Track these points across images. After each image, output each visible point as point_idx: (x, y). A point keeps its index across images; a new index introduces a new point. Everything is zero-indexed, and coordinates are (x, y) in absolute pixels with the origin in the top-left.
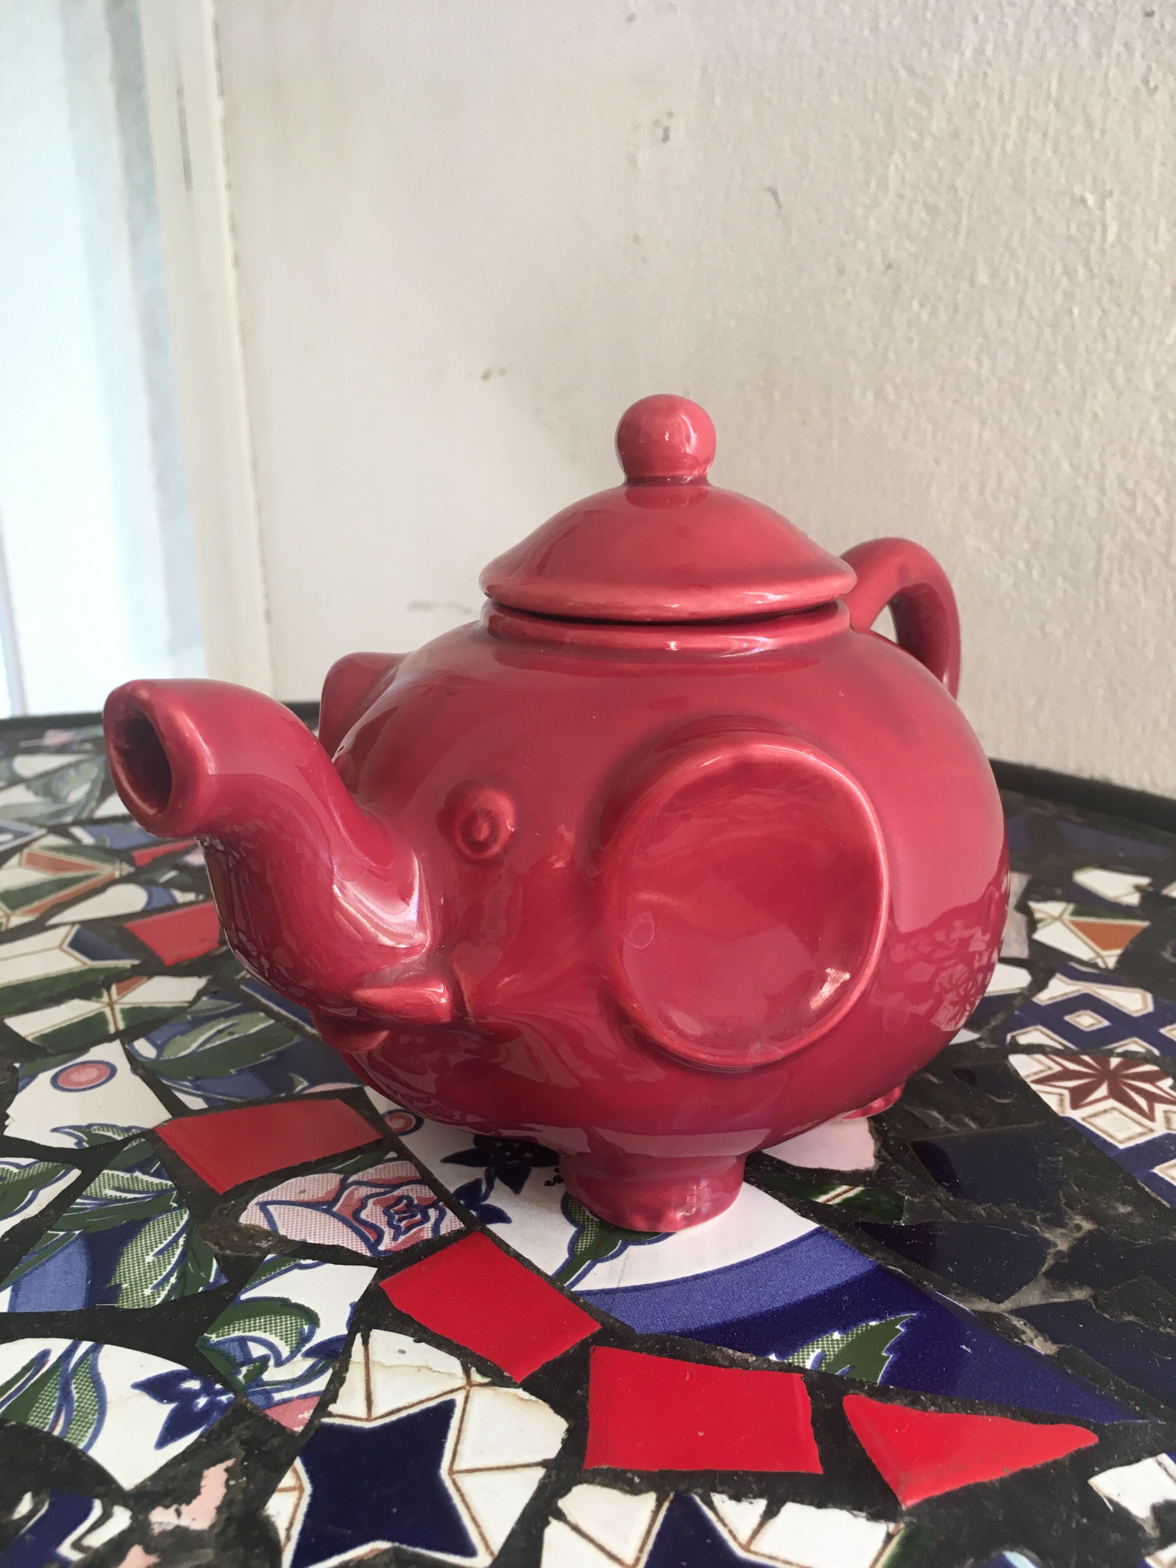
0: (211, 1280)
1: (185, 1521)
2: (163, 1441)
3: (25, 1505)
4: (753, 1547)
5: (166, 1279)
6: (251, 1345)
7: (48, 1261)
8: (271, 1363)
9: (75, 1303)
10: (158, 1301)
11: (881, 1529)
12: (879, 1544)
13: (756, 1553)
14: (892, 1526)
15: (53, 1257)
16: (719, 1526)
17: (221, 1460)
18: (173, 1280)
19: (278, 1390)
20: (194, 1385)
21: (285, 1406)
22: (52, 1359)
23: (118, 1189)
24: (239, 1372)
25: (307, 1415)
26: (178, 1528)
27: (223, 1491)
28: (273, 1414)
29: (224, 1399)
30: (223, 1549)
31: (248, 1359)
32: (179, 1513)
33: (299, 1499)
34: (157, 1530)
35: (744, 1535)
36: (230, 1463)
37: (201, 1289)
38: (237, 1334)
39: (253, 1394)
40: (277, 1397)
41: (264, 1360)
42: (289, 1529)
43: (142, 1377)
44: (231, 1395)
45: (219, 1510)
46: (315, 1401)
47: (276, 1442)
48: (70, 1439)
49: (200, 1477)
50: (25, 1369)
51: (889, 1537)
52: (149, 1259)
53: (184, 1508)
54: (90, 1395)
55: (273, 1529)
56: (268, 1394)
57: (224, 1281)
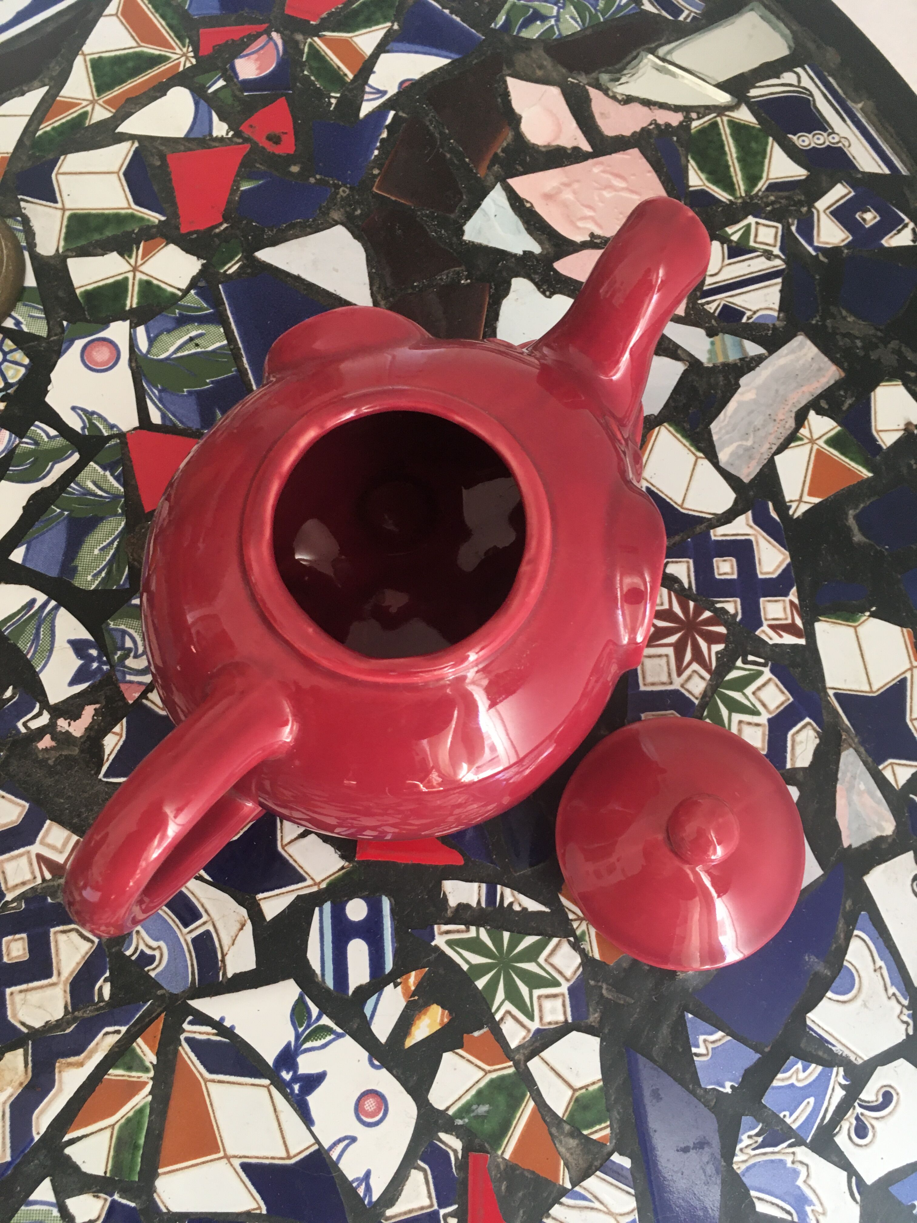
0: (122, 582)
1: (71, 730)
2: (72, 683)
3: (8, 693)
4: (286, 848)
5: (100, 572)
6: (127, 638)
7: (47, 531)
8: (132, 654)
9: (53, 572)
10: (93, 587)
11: (342, 863)
12: (336, 869)
13: (286, 851)
14: (347, 864)
15: (50, 529)
16: (279, 832)
17: (94, 704)
18: (103, 574)
19: (130, 674)
20: (94, 652)
21: (129, 685)
22: (37, 606)
23: (95, 483)
24: (116, 654)
25: (137, 695)
26: (67, 731)
27: (91, 720)
28: (123, 687)
29: (105, 668)
30: (82, 751)
31: (122, 648)
32: (69, 725)
33: (119, 741)
34: (59, 729)
35: (286, 840)
36: (97, 706)
37: (115, 587)
38: (123, 627)
39: (119, 670)
40: (129, 678)
41: (130, 650)
42: (109, 755)
43: (73, 637)
44: (108, 667)
45: (86, 729)
46: (143, 688)
47: (120, 703)
48: (33, 663)
49: (83, 709)
50: (23, 608)
51: (343, 868)
52: (96, 552)
53: (72, 722)
54: (48, 639)
55: (104, 752)
56: (124, 674)
57: (127, 586)
